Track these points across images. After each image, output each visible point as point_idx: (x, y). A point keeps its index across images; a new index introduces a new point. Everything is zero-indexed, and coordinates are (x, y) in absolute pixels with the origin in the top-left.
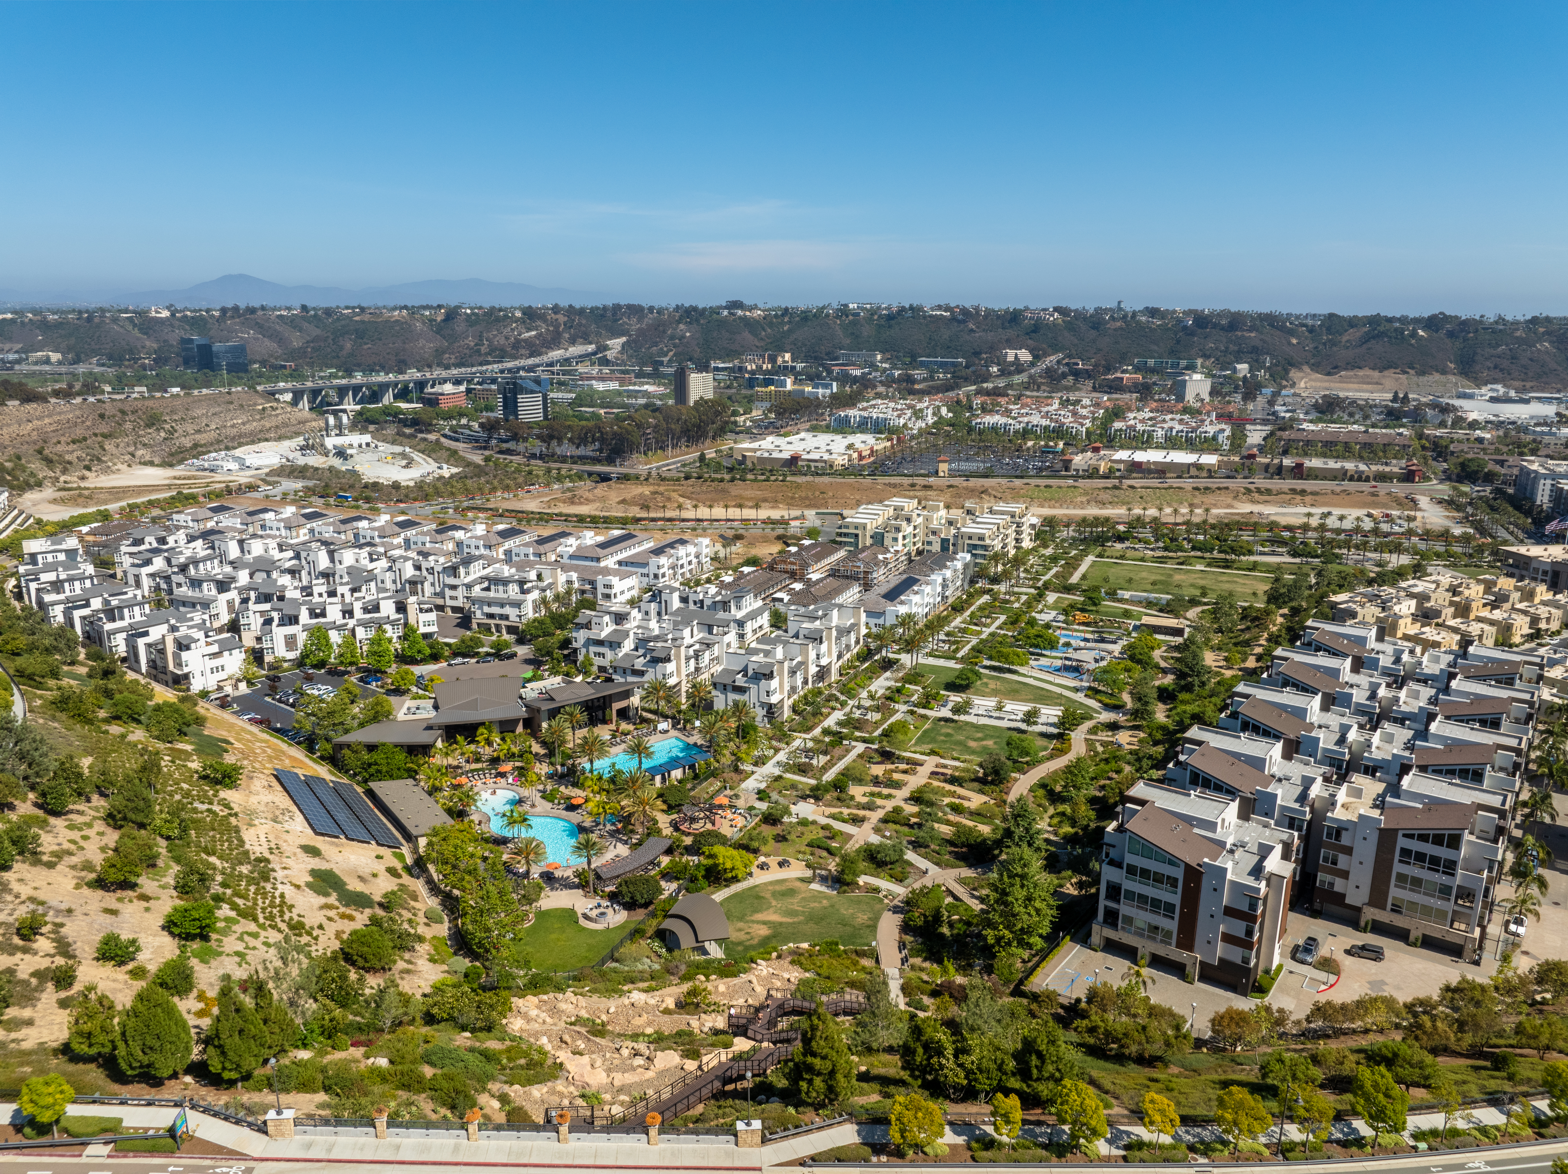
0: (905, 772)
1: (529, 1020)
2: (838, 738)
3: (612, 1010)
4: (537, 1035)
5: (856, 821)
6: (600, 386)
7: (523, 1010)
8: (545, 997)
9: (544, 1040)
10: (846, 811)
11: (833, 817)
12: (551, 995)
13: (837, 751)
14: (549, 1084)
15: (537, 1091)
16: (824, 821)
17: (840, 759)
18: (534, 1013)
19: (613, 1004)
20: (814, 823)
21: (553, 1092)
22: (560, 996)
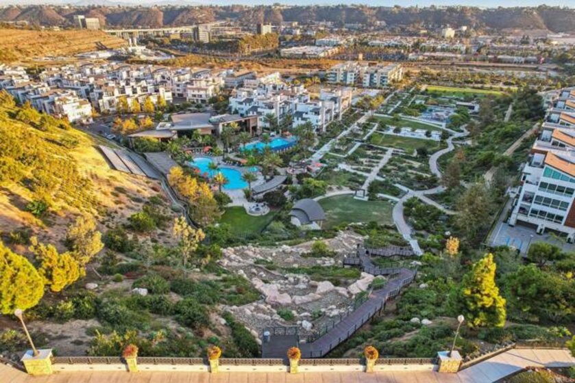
0: (381, 153)
1: (231, 260)
2: (349, 141)
3: (274, 254)
4: (237, 269)
5: (369, 171)
6: (229, 33)
7: (227, 255)
8: (238, 248)
9: (241, 272)
10: (362, 168)
11: (357, 169)
12: (241, 247)
13: (350, 145)
14: (255, 304)
15: (248, 310)
16: (353, 171)
17: (352, 147)
18: (233, 256)
19: (274, 252)
20: (348, 172)
21: (257, 309)
22: (245, 247)
